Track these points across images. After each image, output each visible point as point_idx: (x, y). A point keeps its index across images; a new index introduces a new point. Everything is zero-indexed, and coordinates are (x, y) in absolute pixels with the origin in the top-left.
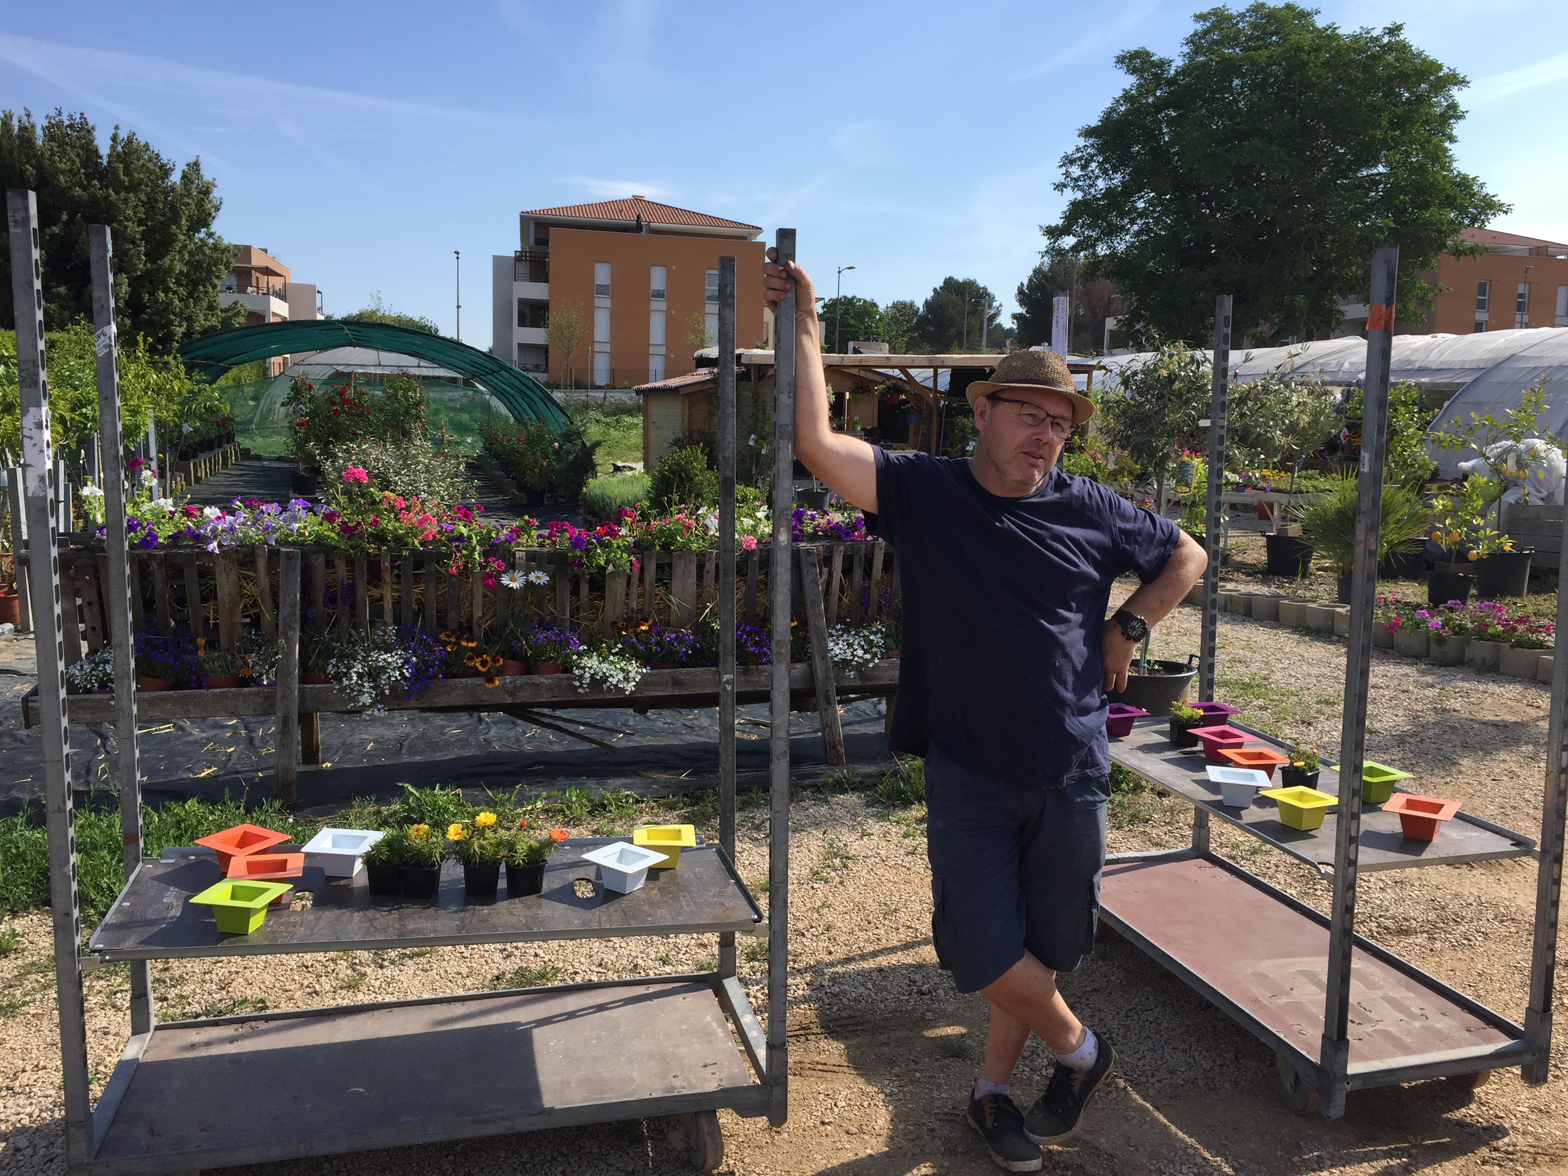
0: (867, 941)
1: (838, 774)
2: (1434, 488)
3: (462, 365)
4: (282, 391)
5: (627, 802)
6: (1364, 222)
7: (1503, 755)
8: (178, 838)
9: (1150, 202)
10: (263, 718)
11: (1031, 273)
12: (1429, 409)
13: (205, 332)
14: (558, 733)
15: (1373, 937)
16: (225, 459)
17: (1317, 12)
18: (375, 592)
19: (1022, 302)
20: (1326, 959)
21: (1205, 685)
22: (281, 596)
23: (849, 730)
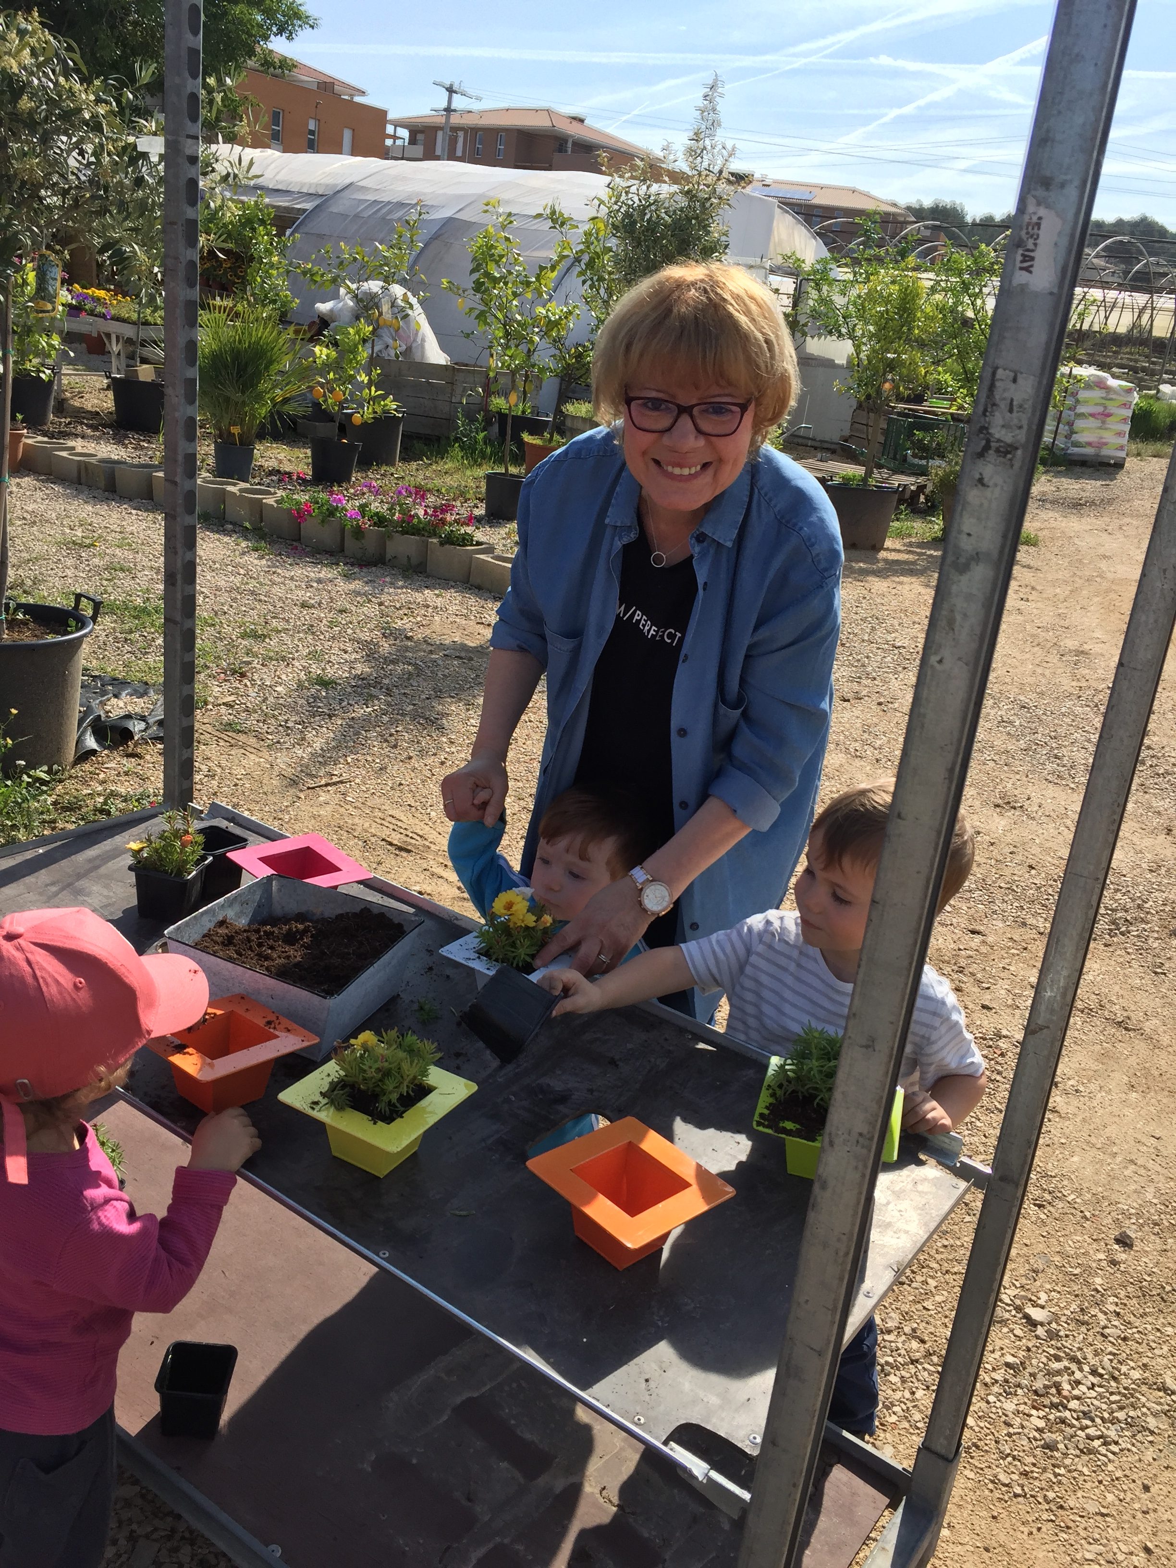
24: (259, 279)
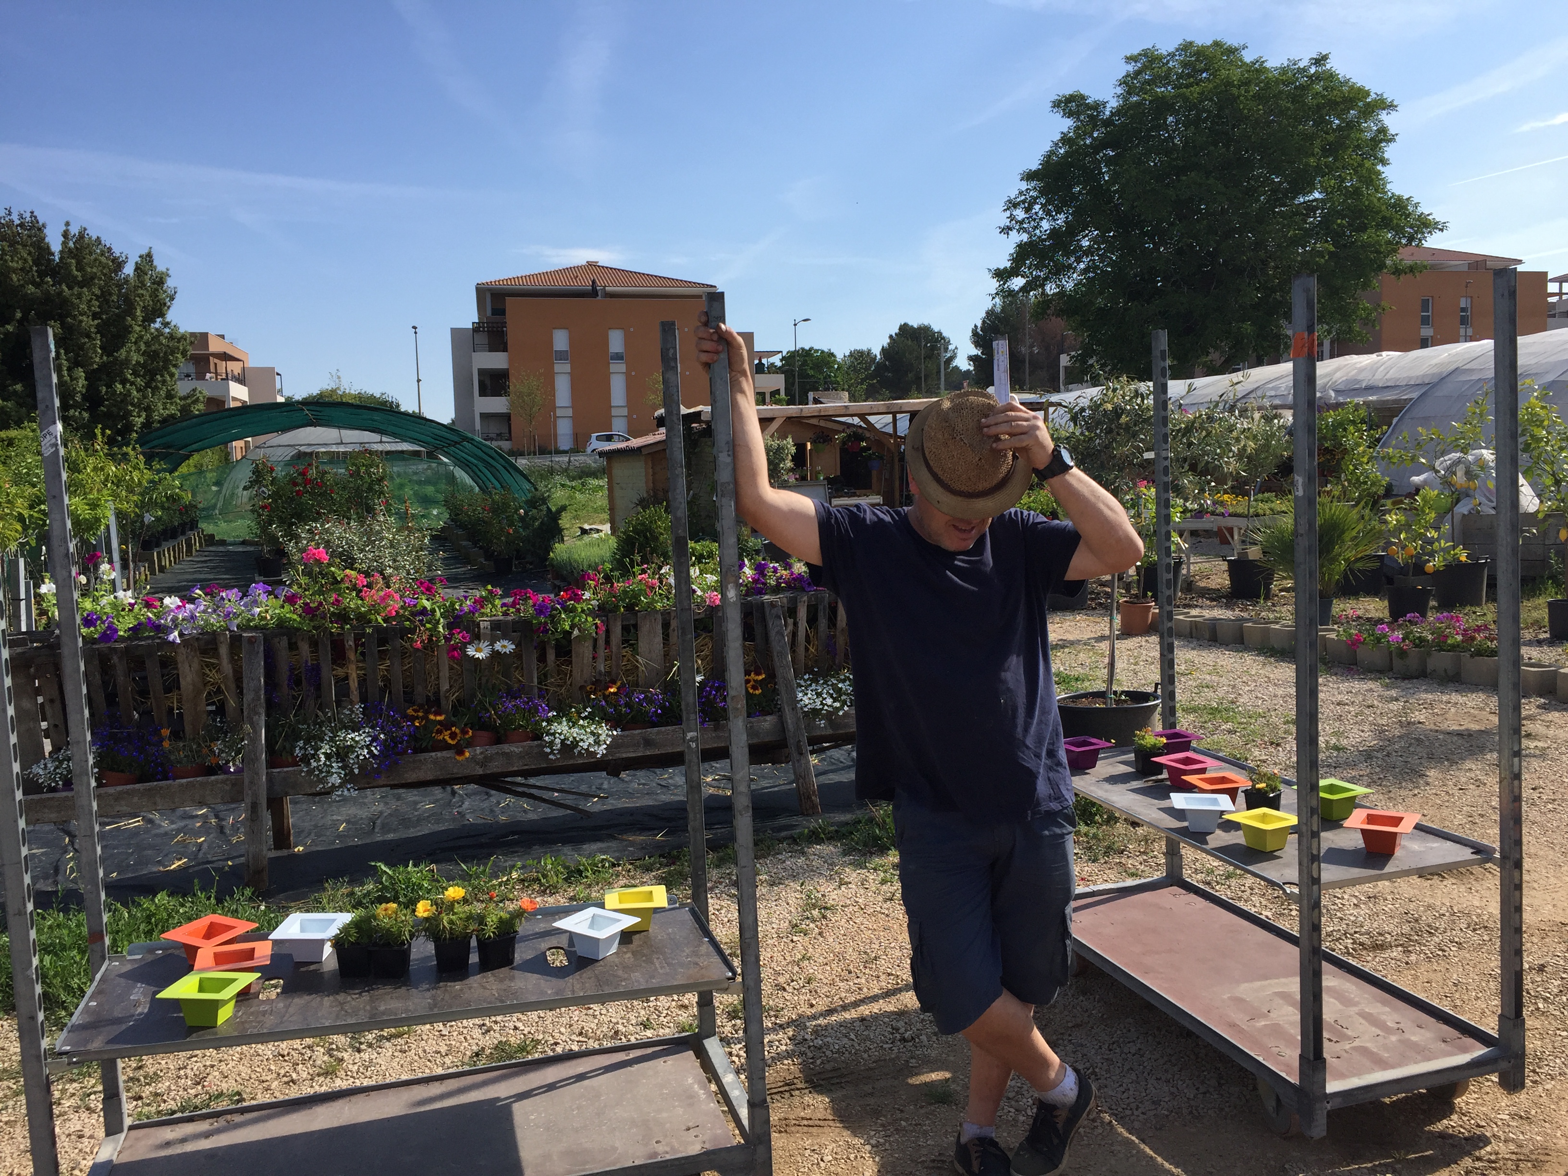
0: (847, 991)
1: (813, 824)
2: (1388, 503)
3: (423, 438)
4: (244, 475)
5: (603, 866)
6: (1304, 247)
7: (1468, 764)
8: (149, 933)
9: (1094, 240)
10: (233, 806)
11: (984, 315)
12: (1378, 427)
13: (164, 421)
14: (532, 801)
15: (1349, 954)
16: (189, 546)
17: (1245, 47)
18: (340, 672)
19: (977, 344)
20: (1298, 979)
21: (1168, 713)
22: (245, 681)
23: (824, 779)
24: (1351, 467)
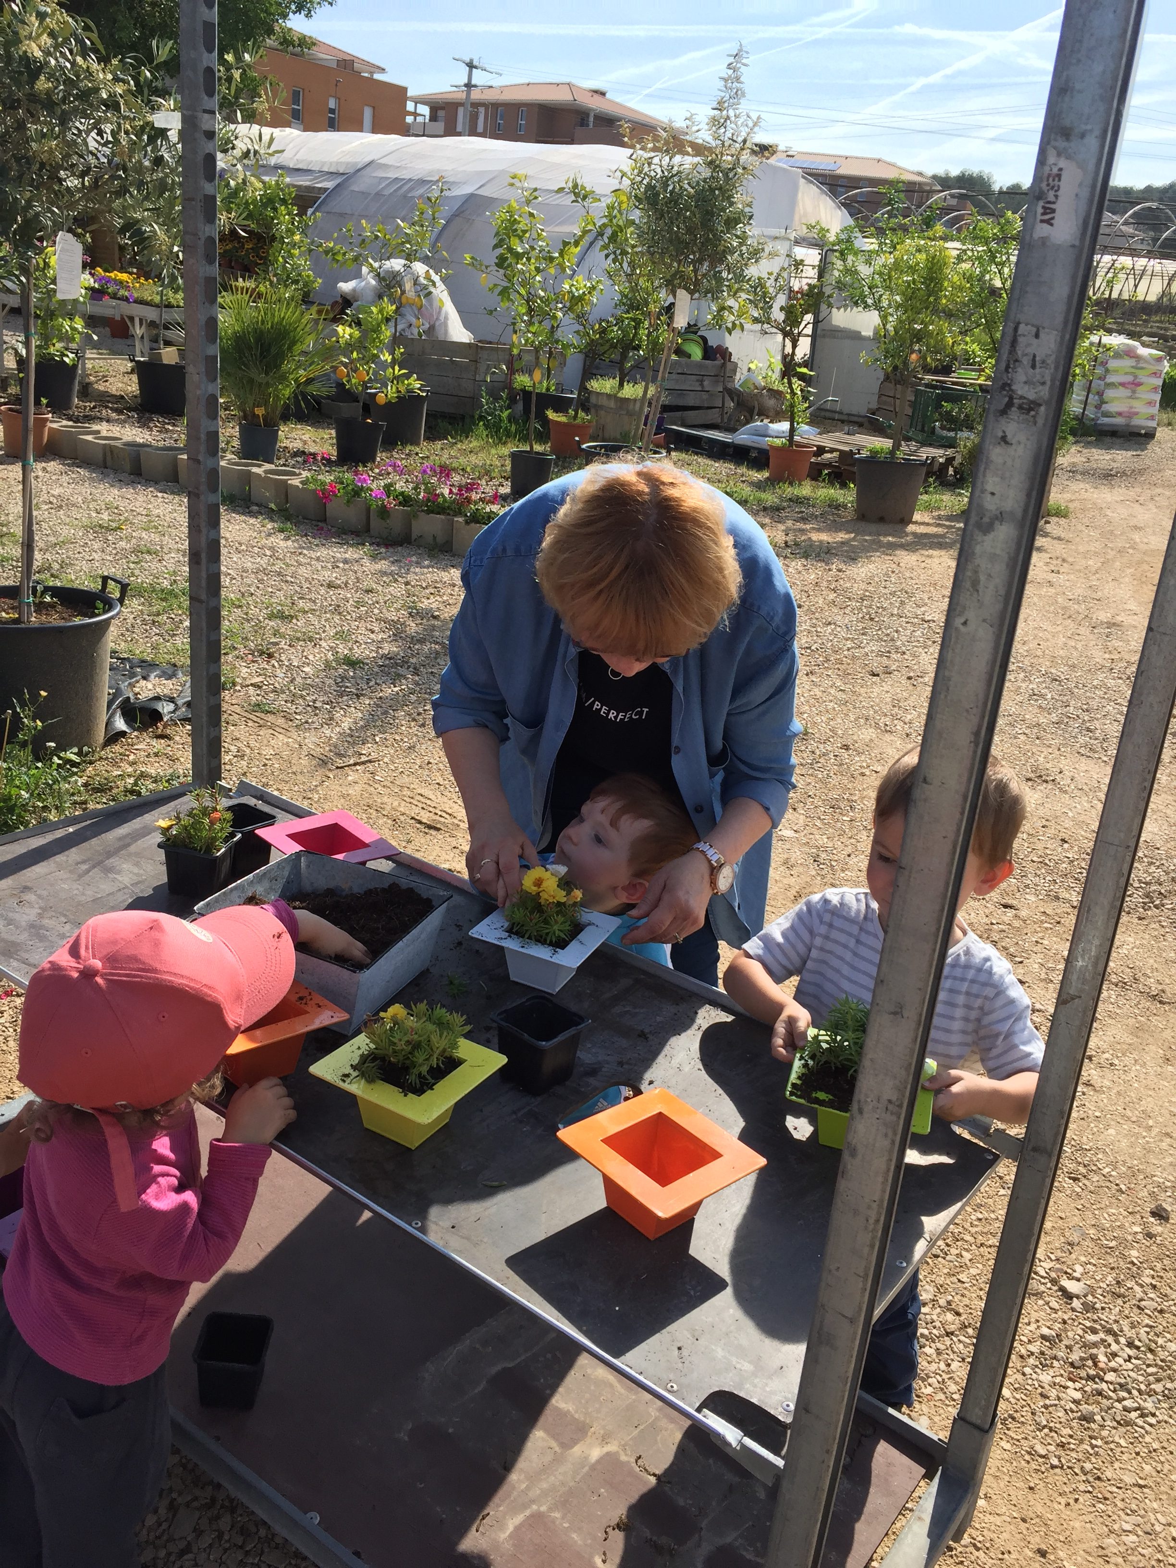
24: (281, 259)
